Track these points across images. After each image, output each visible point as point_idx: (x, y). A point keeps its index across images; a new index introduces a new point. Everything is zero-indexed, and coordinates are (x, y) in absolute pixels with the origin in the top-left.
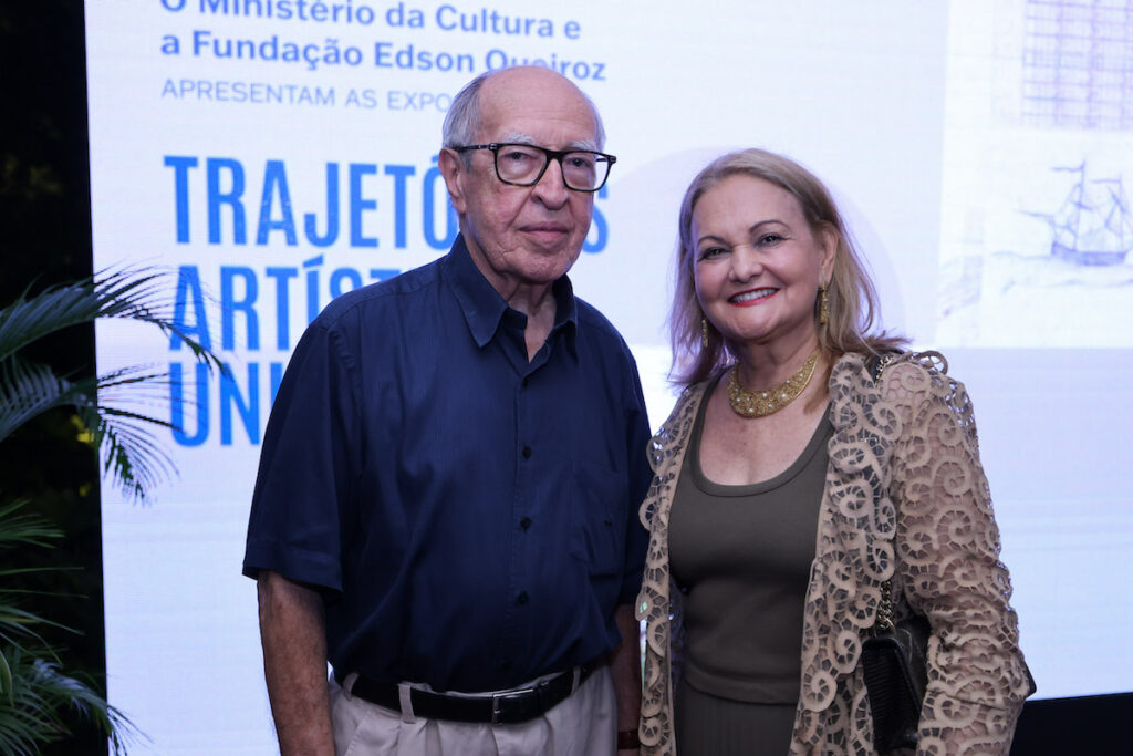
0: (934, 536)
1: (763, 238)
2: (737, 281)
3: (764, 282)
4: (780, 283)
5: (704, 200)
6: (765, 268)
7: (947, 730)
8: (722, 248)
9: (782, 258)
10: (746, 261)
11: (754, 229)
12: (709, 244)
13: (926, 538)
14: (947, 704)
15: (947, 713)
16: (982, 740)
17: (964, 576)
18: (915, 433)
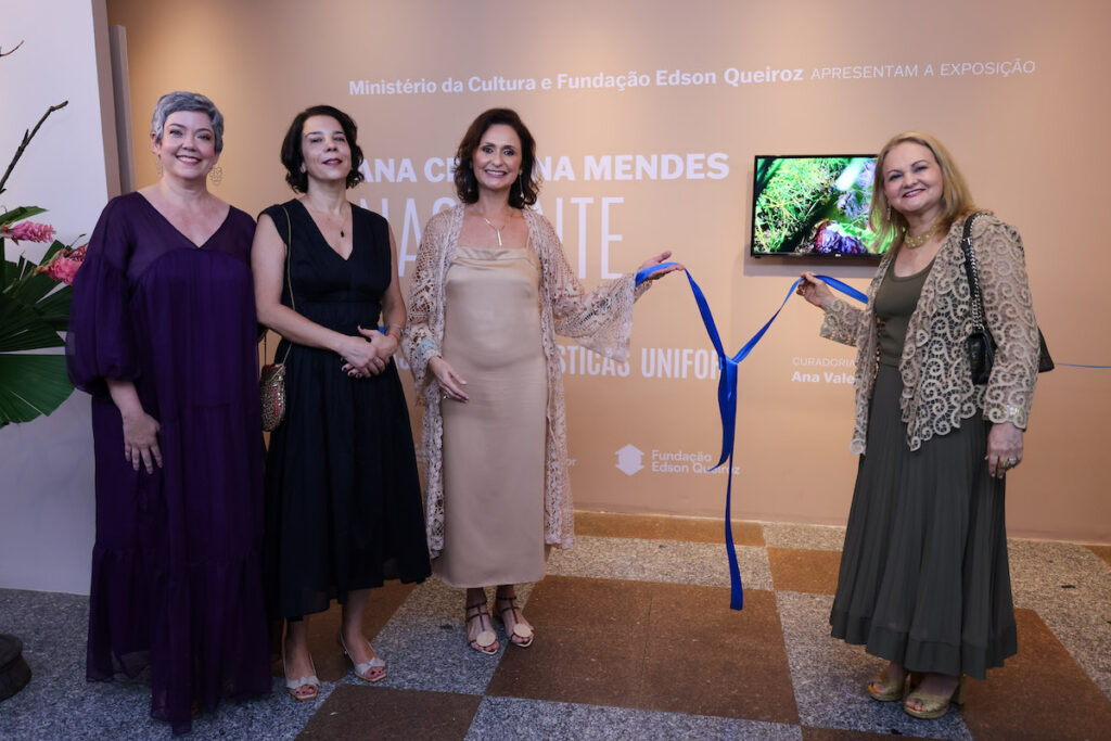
0: (996, 293)
1: (918, 168)
2: (907, 187)
3: (918, 187)
4: (927, 186)
5: (889, 155)
6: (920, 181)
7: (1004, 387)
8: (899, 175)
9: (927, 176)
10: (910, 178)
11: (913, 165)
12: (893, 174)
13: (992, 294)
14: (1004, 376)
15: (1004, 380)
16: (1020, 390)
17: (1015, 333)
18: (985, 248)
